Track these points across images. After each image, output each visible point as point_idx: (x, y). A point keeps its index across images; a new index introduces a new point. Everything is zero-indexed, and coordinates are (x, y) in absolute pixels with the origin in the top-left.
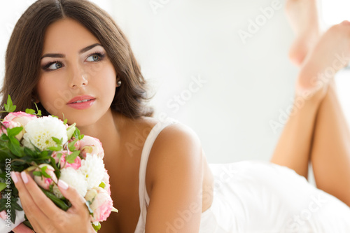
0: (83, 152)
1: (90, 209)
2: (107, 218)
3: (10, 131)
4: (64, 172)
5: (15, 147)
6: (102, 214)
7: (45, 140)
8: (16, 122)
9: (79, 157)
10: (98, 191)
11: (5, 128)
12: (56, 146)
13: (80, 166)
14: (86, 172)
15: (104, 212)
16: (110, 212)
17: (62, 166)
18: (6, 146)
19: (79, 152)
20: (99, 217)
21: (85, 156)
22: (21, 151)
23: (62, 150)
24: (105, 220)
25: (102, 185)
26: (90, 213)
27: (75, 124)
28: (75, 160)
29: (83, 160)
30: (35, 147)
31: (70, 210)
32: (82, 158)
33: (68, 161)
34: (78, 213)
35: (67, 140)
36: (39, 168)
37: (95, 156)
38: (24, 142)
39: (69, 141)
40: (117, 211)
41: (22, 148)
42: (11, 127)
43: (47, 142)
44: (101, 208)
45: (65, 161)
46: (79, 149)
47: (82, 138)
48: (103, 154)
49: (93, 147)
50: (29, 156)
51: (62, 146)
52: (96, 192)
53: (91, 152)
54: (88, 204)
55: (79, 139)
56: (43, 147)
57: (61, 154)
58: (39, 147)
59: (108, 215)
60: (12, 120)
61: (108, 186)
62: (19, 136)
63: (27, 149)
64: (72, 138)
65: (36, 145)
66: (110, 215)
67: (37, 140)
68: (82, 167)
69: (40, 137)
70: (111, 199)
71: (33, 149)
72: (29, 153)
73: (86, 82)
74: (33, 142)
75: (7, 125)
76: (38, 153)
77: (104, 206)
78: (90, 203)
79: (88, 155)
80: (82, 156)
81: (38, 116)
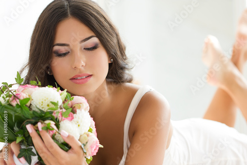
0: (74, 109)
1: (84, 150)
2: (97, 153)
3: (21, 101)
4: (62, 124)
5: (26, 112)
6: (93, 151)
7: (46, 104)
8: (24, 93)
9: (72, 113)
10: (88, 135)
11: (18, 98)
12: (54, 107)
13: (73, 118)
14: (78, 122)
15: (93, 149)
16: (98, 148)
17: (60, 120)
18: (20, 112)
19: (71, 109)
20: (91, 154)
21: (76, 111)
22: (31, 114)
23: (59, 109)
24: (95, 154)
25: (90, 131)
26: (84, 152)
27: (66, 90)
28: (69, 115)
29: (75, 114)
30: (40, 110)
31: (70, 151)
32: (74, 113)
33: (64, 116)
34: (75, 153)
35: (62, 102)
36: (45, 123)
37: (83, 110)
38: (32, 107)
39: (64, 103)
40: (102, 146)
41: (31, 112)
42: (22, 98)
43: (48, 105)
44: (92, 147)
45: (62, 116)
46: (71, 107)
47: (72, 99)
48: (89, 108)
49: (81, 105)
50: (37, 117)
51: (59, 107)
52: (86, 136)
53: (80, 108)
54: (83, 146)
55: (71, 100)
56: (46, 109)
57: (58, 112)
58: (43, 110)
59: (97, 151)
60: (22, 91)
61: (94, 130)
62: (28, 104)
63: (34, 112)
64: (65, 100)
65: (41, 108)
66: (98, 150)
67: (41, 105)
68: (75, 119)
69: (42, 102)
70: (97, 139)
71: (39, 112)
72: (36, 115)
73: (84, 65)
74: (38, 106)
75: (19, 96)
76: (43, 115)
77: (94, 145)
78: (84, 145)
79: (78, 111)
80: (74, 112)
81: (39, 86)
